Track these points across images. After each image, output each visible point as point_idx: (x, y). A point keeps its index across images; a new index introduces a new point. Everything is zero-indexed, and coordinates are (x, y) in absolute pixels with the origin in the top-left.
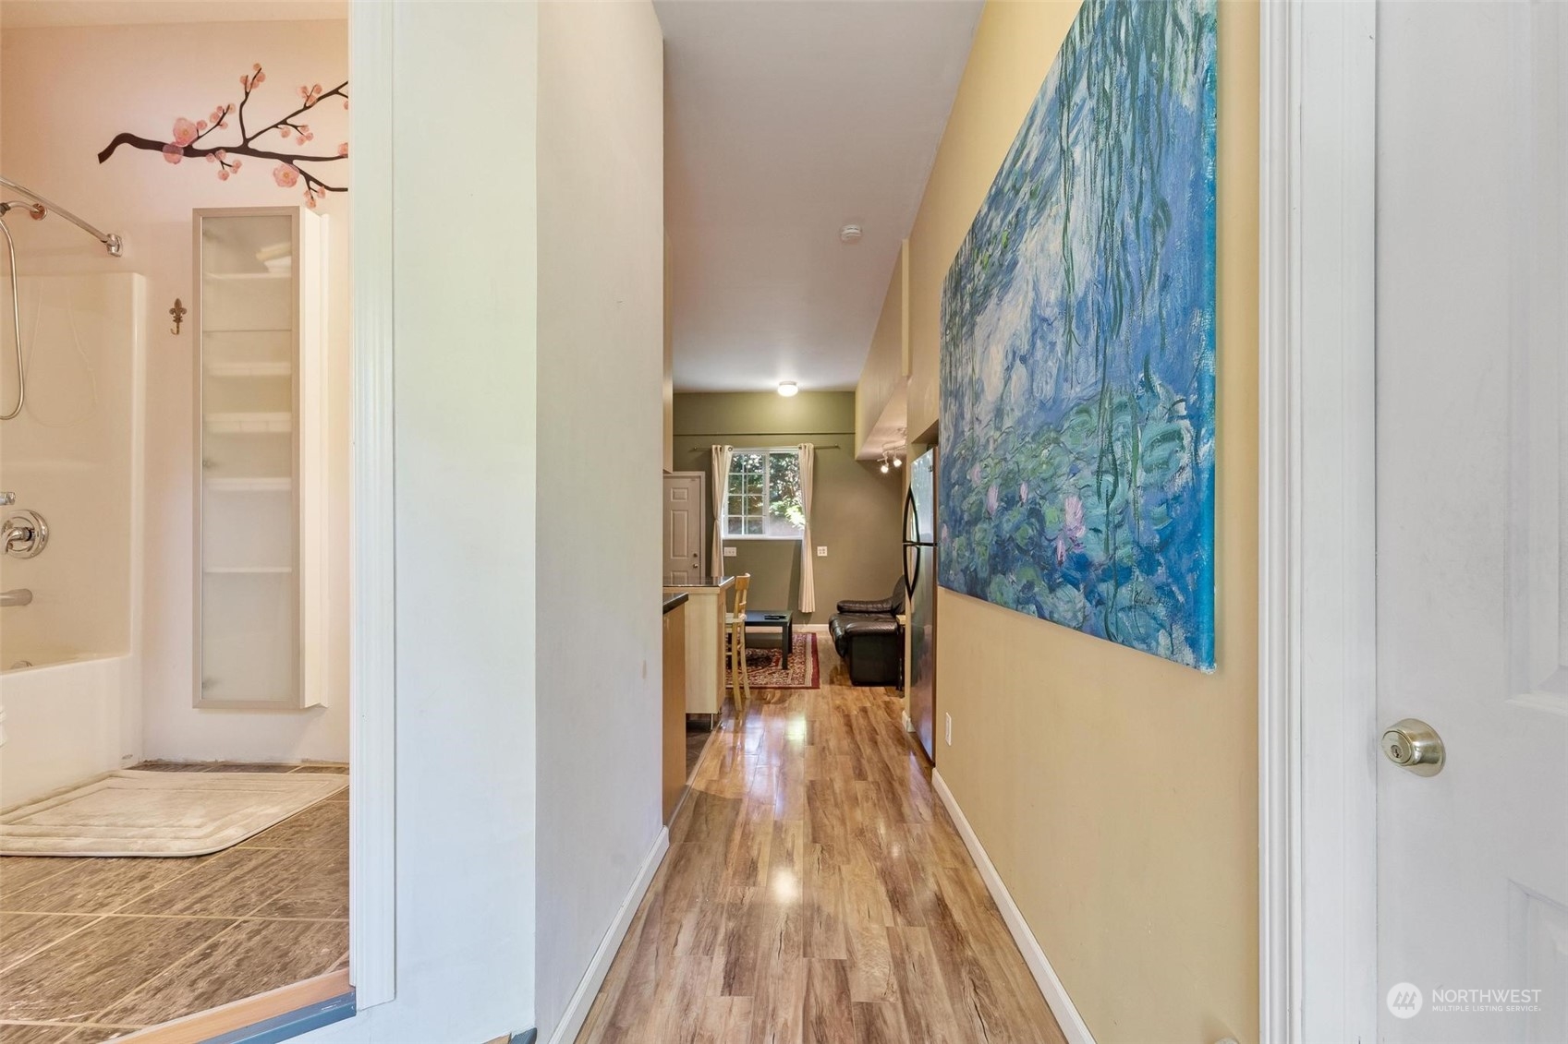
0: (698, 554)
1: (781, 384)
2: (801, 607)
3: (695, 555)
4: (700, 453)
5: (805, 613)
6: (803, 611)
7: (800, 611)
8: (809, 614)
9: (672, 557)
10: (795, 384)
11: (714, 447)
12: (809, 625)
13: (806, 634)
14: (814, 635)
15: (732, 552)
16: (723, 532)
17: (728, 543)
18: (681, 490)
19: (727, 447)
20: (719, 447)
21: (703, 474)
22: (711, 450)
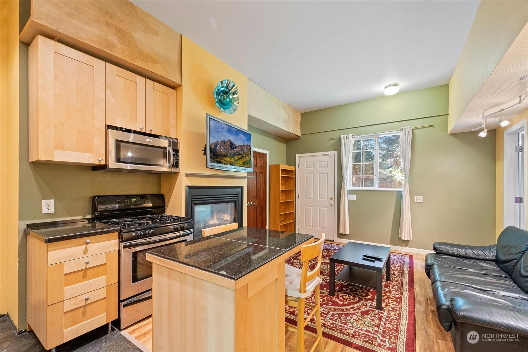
0: (333, 197)
1: (386, 88)
2: (402, 235)
3: (331, 199)
4: (336, 140)
5: (404, 240)
6: (403, 239)
7: (401, 238)
8: (407, 241)
9: (319, 199)
10: (397, 85)
11: (342, 136)
12: (407, 248)
13: (404, 255)
14: (411, 257)
15: (353, 197)
16: (348, 185)
17: (351, 192)
18: (323, 162)
19: (351, 135)
20: (345, 136)
21: (336, 152)
22: (341, 139)
